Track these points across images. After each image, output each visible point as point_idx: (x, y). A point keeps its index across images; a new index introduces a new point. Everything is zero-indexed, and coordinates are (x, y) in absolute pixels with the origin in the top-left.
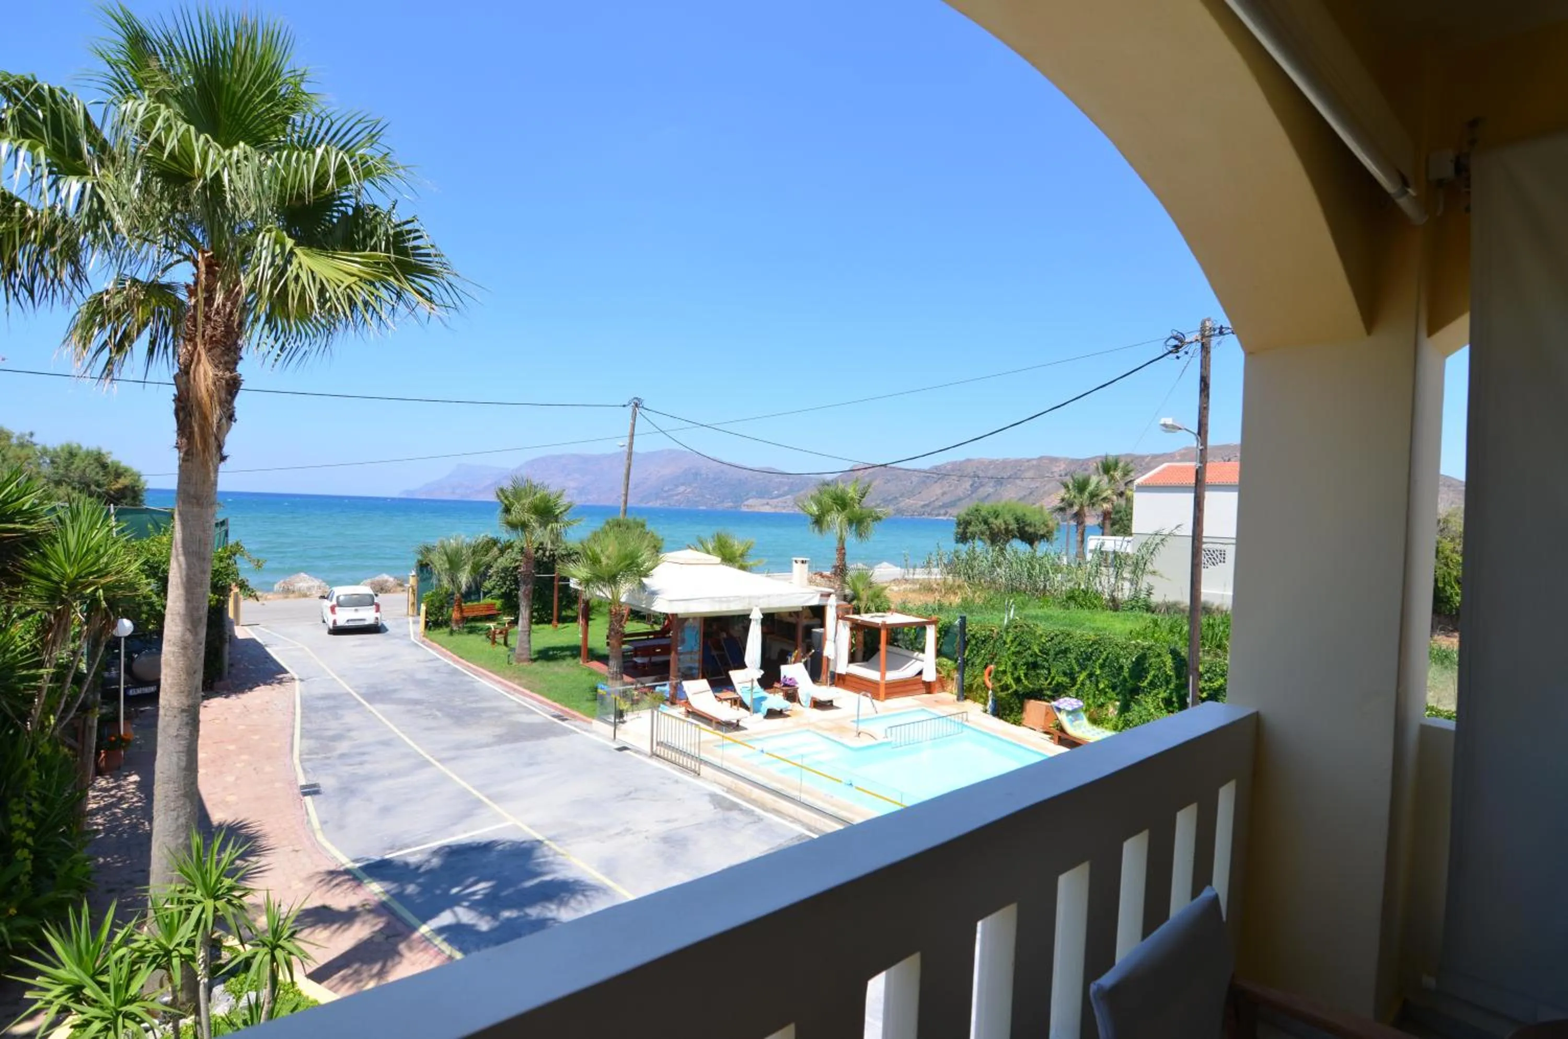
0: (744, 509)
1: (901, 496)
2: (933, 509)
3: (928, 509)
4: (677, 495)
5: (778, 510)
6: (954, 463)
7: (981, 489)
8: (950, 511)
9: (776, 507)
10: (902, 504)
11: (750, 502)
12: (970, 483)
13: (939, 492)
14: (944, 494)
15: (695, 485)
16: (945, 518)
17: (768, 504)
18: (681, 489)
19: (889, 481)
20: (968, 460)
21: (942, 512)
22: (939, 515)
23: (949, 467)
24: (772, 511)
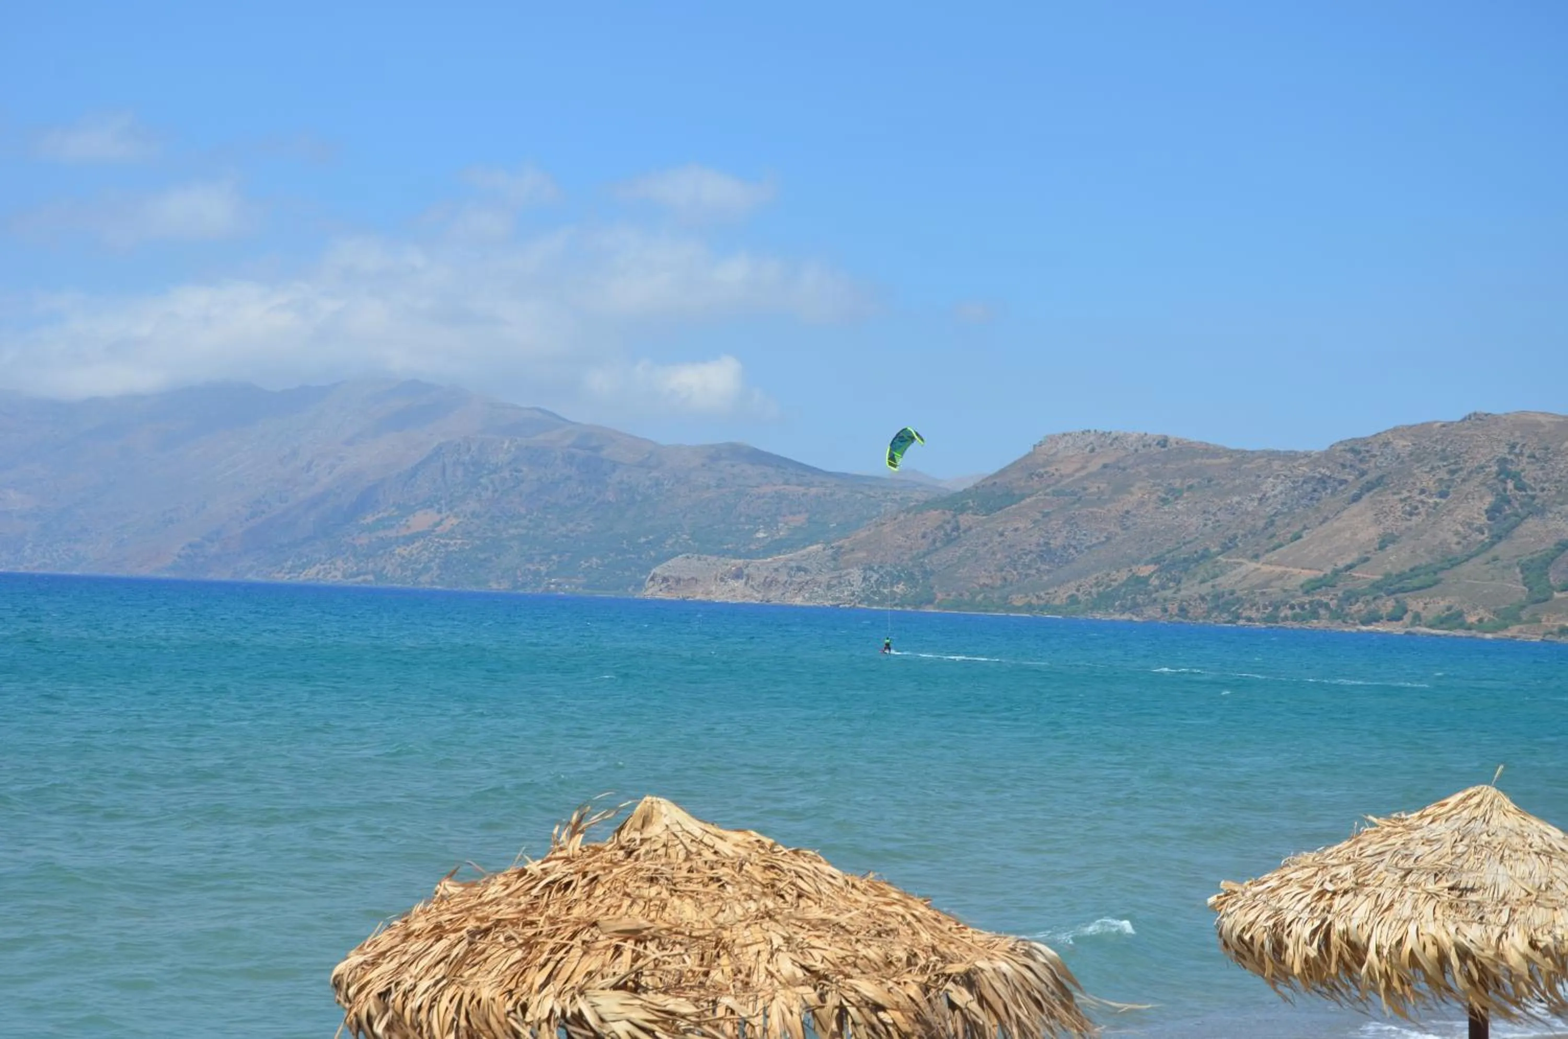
0: (653, 592)
1: (1225, 549)
2: (1350, 597)
3: (1328, 598)
4: (410, 540)
5: (775, 597)
6: (1420, 431)
7: (1531, 523)
8: (1415, 605)
9: (769, 584)
10: (1226, 582)
11: (676, 566)
12: (1489, 500)
13: (1369, 533)
14: (1385, 542)
15: (472, 505)
16: (1396, 629)
17: (738, 576)
18: (421, 520)
19: (1176, 494)
20: (1476, 419)
21: (1388, 605)
22: (1373, 618)
23: (1402, 445)
24: (756, 598)
